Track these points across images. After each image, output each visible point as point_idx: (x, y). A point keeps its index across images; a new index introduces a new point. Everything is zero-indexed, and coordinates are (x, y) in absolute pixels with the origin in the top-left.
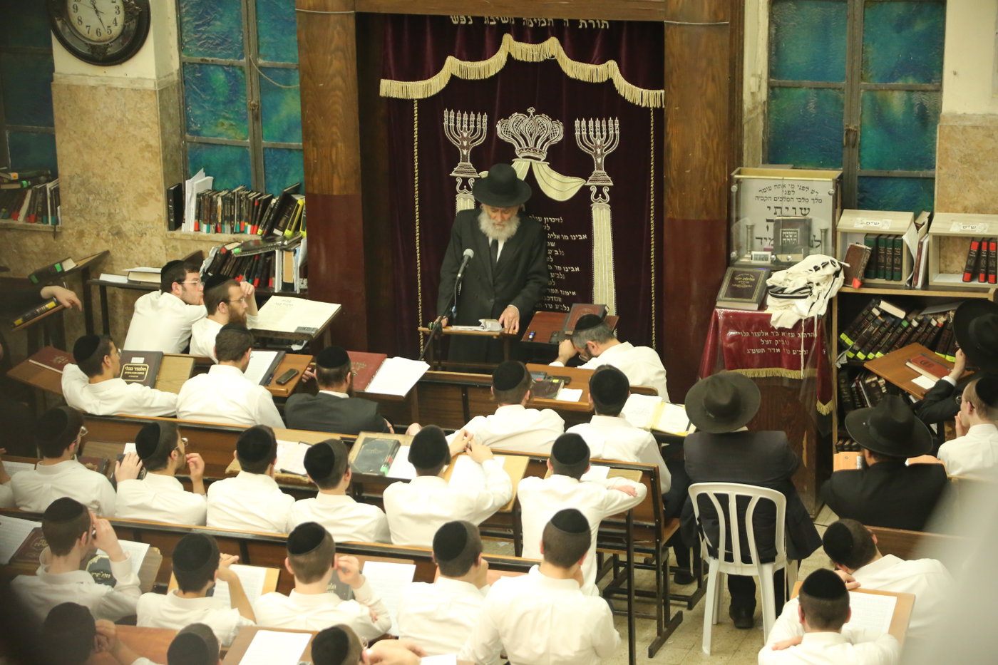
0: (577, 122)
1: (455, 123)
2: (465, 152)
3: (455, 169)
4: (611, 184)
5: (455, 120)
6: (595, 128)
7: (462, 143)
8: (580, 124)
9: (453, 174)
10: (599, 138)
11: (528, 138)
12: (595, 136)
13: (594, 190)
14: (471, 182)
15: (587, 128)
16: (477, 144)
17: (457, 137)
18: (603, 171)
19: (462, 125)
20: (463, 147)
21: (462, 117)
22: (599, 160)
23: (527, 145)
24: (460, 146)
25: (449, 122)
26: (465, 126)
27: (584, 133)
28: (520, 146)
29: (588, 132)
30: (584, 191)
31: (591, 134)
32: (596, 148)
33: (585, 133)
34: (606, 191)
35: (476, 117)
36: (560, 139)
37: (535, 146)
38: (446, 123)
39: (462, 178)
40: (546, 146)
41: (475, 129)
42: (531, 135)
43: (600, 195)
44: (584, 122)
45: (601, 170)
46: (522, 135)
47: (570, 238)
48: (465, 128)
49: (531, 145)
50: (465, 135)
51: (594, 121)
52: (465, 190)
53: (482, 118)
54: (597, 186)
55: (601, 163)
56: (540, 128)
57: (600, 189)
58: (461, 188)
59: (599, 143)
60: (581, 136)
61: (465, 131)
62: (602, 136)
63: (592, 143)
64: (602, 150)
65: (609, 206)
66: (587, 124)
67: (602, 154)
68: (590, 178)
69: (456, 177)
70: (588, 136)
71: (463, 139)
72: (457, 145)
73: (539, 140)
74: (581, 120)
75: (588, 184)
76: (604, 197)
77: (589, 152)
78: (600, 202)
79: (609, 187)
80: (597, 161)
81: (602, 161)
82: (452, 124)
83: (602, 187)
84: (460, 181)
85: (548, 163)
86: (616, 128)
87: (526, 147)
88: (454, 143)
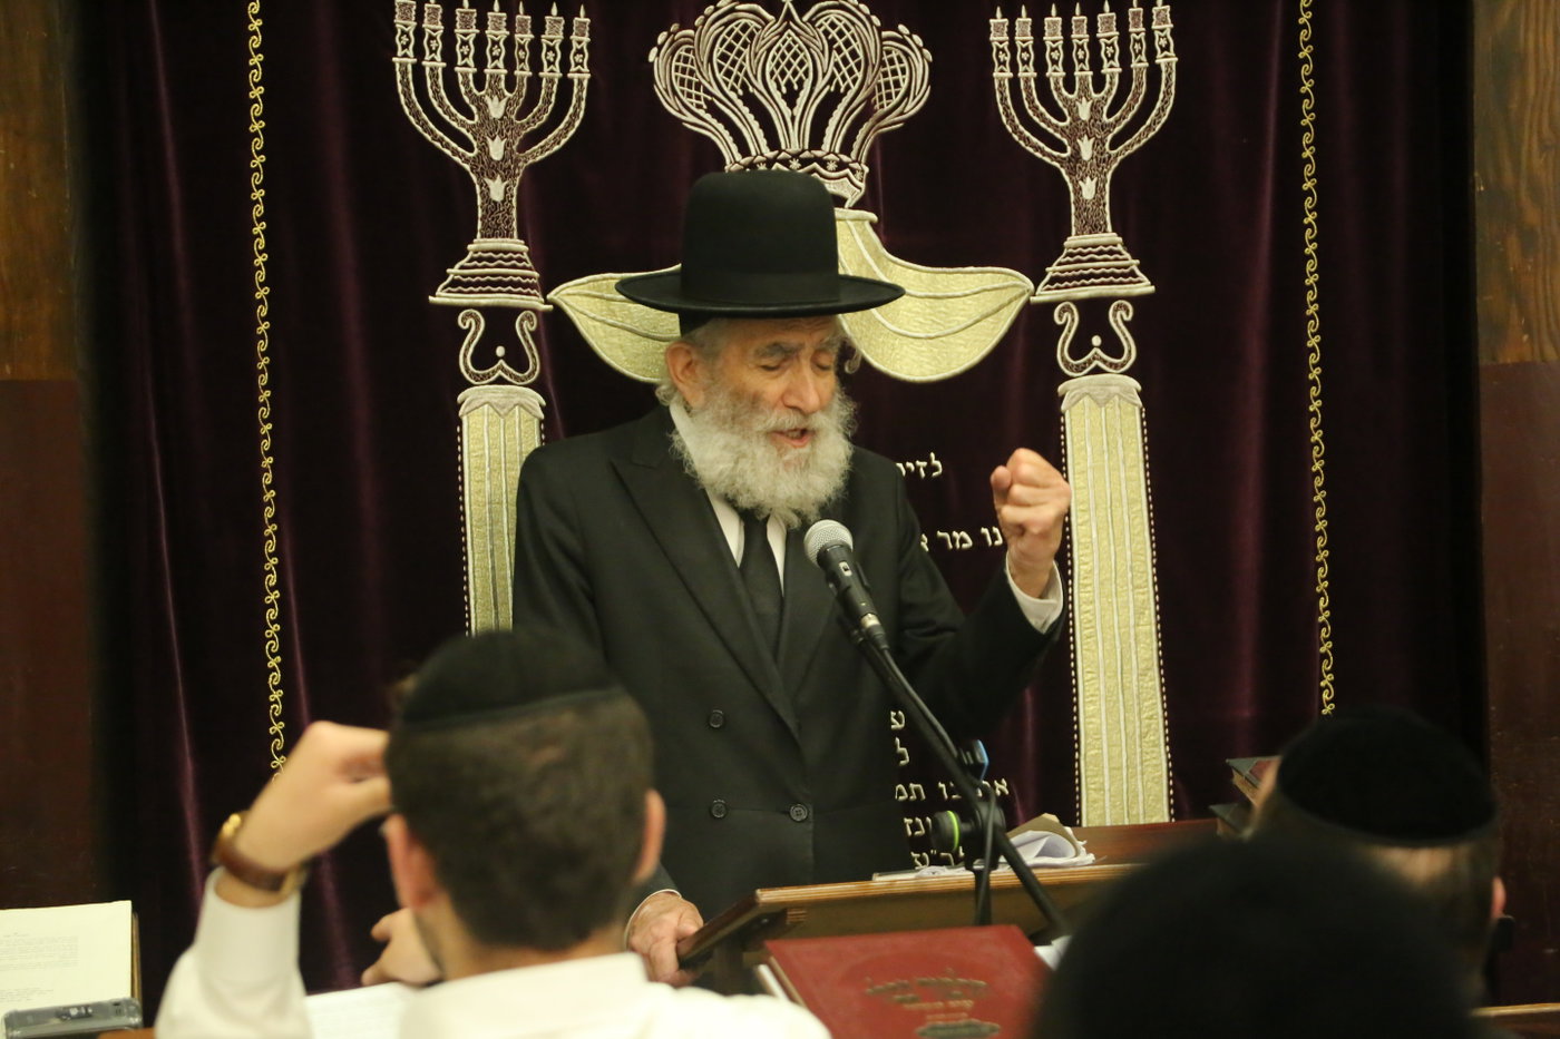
0: (998, 21)
1: (449, 56)
2: (497, 189)
3: (454, 272)
4: (1145, 287)
5: (449, 38)
6: (1068, 46)
7: (484, 148)
8: (1011, 32)
9: (442, 297)
10: (1085, 90)
11: (778, 109)
12: (1069, 84)
13: (1069, 321)
14: (525, 328)
15: (1039, 47)
16: (537, 154)
17: (457, 121)
18: (1110, 237)
19: (480, 61)
20: (490, 168)
21: (482, 24)
22: (1088, 189)
23: (773, 143)
24: (474, 162)
25: (419, 52)
26: (496, 69)
27: (1028, 73)
28: (744, 151)
29: (1041, 66)
30: (1034, 324)
31: (1056, 74)
32: (1075, 132)
33: (1032, 74)
34: (1118, 319)
35: (538, 28)
36: (912, 108)
37: (816, 141)
38: (403, 60)
39: (485, 310)
40: (865, 138)
41: (534, 83)
42: (791, 98)
43: (1096, 340)
44: (1024, 21)
45: (1095, 229)
46: (749, 100)
47: (978, 539)
48: (497, 78)
49: (794, 140)
50: (496, 109)
51: (1066, 15)
52: (502, 368)
53: (568, 31)
54: (1082, 304)
55: (1098, 201)
56: (837, 57)
57: (1094, 313)
58: (483, 358)
59: (1084, 112)
60: (1014, 82)
61: (496, 92)
62: (1099, 82)
63: (1062, 118)
64: (1099, 143)
65: (1134, 384)
66: (1038, 31)
67: (1101, 160)
68: (1052, 270)
69: (455, 310)
70: (1042, 83)
71: (491, 128)
72: (461, 158)
73: (837, 114)
74: (1012, 15)
75: (1044, 295)
76: (1113, 347)
77: (1046, 154)
78: (1097, 371)
79: (1137, 301)
80: (1078, 191)
81: (1099, 190)
82: (434, 63)
83: (1105, 302)
84: (474, 328)
85: (873, 217)
86: (1159, 42)
87: (770, 154)
88: (449, 148)
